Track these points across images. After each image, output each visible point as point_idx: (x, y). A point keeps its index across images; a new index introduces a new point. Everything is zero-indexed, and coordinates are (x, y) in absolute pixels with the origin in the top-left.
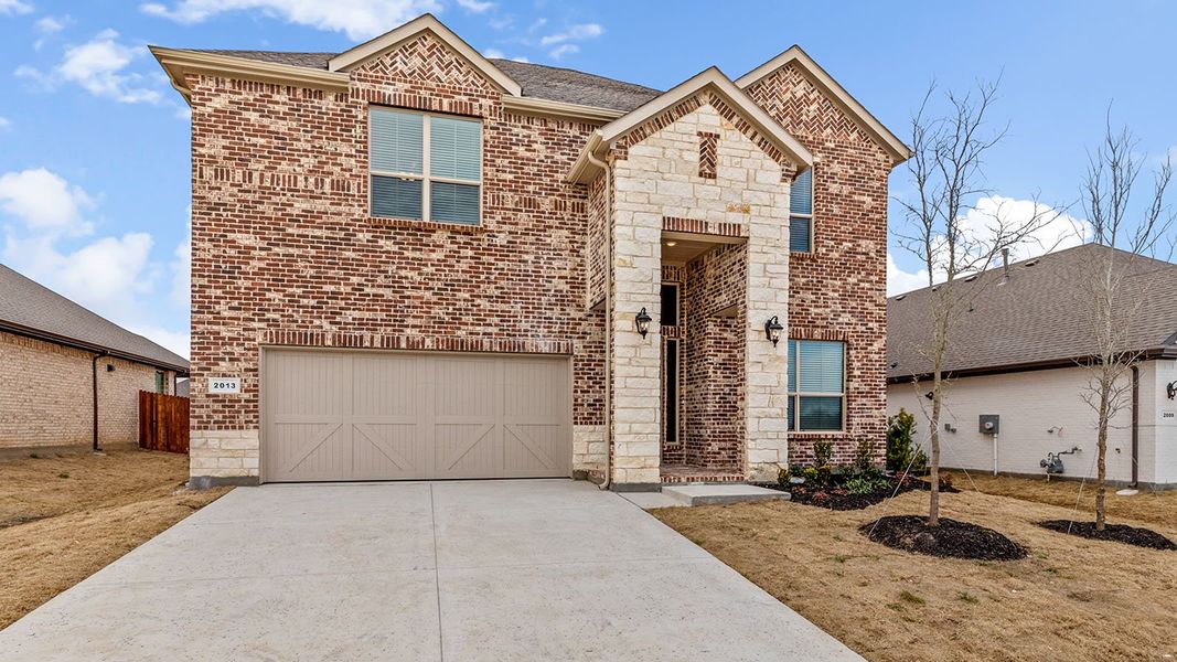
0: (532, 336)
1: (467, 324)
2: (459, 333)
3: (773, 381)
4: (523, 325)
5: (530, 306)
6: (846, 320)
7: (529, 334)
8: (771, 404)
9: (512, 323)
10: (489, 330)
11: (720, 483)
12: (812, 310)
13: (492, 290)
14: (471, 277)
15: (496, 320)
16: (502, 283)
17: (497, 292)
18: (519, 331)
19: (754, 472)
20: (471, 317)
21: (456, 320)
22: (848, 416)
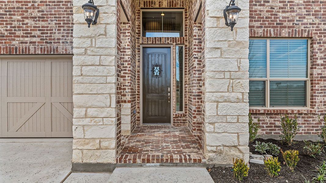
0: (63, 43)
1: (19, 37)
2: (14, 42)
3: (233, 67)
4: (57, 36)
5: (62, 23)
6: (311, 21)
7: (61, 41)
8: (231, 89)
9: (49, 35)
10: (34, 39)
11: (176, 165)
12: (280, 15)
13: (36, 13)
14: (22, 5)
15: (38, 33)
16: (43, 8)
17: (39, 14)
18: (54, 39)
19: (211, 155)
20: (22, 32)
21: (12, 35)
22: (312, 96)
